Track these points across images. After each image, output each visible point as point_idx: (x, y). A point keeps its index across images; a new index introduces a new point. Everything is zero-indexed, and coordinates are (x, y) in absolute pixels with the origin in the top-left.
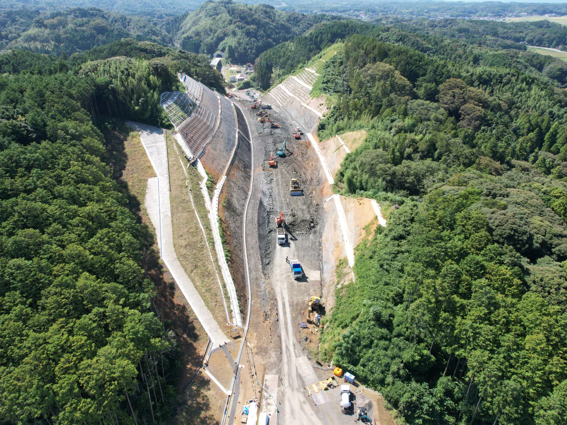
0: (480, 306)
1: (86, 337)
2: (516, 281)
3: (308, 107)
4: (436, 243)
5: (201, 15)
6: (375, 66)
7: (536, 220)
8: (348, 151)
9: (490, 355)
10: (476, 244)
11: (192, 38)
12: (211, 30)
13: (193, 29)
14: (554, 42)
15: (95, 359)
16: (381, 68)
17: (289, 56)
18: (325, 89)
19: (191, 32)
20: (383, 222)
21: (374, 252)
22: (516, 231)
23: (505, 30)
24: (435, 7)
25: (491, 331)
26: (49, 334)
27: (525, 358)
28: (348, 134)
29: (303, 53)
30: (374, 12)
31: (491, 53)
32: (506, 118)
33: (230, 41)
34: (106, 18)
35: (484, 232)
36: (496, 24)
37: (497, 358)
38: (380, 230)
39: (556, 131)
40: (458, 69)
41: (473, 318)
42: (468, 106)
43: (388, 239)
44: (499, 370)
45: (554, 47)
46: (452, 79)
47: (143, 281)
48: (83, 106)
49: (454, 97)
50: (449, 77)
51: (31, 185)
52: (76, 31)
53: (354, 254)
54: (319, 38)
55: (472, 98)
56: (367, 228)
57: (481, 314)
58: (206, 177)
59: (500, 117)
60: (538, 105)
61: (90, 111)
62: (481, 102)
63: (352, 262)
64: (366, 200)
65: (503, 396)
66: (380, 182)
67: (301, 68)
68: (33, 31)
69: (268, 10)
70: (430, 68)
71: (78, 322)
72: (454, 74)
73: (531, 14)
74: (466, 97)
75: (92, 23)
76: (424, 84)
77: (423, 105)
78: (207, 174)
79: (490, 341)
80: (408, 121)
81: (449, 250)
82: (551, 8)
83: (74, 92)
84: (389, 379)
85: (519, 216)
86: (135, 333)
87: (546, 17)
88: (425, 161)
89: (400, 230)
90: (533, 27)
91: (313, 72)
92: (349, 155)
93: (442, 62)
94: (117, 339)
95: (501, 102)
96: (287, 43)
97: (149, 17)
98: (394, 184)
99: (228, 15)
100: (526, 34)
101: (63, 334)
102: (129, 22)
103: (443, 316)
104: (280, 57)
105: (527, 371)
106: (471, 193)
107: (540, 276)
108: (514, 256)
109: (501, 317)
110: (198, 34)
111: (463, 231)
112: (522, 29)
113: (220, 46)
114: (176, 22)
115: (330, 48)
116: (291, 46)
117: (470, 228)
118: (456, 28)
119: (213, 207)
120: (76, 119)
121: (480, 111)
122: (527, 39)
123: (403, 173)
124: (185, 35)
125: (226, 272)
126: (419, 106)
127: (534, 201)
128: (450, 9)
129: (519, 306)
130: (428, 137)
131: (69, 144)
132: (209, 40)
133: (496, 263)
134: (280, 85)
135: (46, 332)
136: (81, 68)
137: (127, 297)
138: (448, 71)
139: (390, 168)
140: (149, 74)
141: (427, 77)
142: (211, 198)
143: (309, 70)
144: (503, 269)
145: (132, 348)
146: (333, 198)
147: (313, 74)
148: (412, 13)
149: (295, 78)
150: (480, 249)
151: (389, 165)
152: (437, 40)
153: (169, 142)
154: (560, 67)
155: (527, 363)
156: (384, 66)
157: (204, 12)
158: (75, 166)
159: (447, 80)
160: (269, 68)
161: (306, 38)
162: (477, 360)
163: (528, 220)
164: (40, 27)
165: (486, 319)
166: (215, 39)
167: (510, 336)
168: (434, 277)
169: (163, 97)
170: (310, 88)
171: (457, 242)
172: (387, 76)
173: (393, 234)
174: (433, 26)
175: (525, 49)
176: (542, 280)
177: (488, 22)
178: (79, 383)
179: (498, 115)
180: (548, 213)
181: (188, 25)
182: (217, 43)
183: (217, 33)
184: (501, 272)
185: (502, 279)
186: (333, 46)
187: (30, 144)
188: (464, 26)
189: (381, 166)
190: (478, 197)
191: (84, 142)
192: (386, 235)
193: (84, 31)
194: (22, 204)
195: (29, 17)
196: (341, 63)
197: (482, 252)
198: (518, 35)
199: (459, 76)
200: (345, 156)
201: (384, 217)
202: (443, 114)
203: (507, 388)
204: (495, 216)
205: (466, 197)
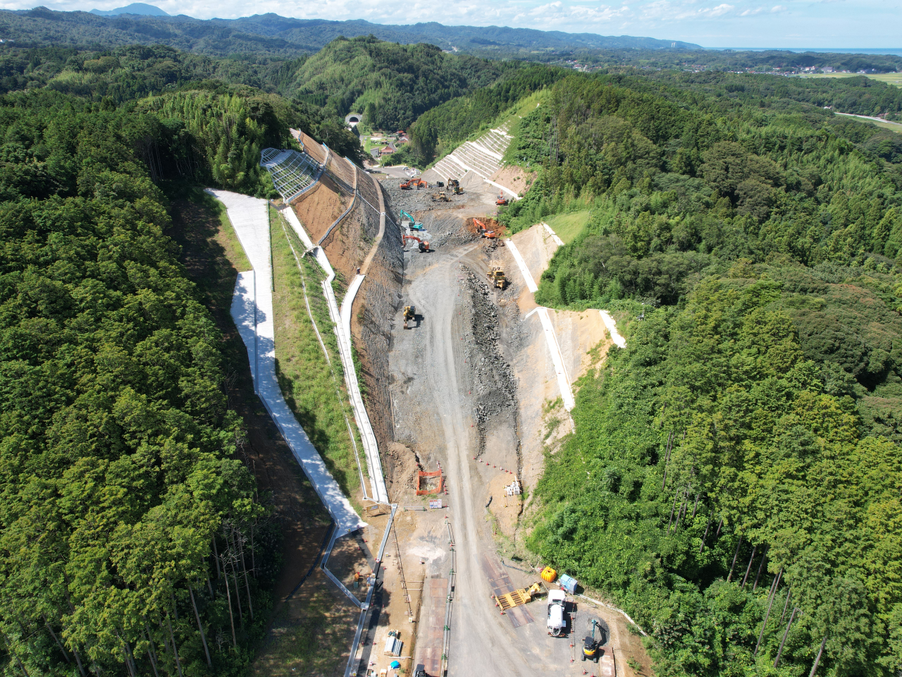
0: (788, 456)
1: (125, 490)
2: (848, 417)
3: (494, 184)
4: (712, 359)
5: (327, 58)
6: (600, 121)
7: (874, 328)
8: (560, 243)
9: (808, 536)
10: (777, 361)
11: (311, 92)
12: (342, 80)
13: (315, 78)
14: (877, 108)
15: (138, 526)
16: (610, 124)
17: (464, 118)
18: (521, 158)
19: (310, 82)
20: (620, 342)
21: (607, 386)
22: (842, 340)
23: (800, 90)
24: (690, 57)
25: (809, 496)
26: (63, 481)
27: (869, 540)
28: (561, 218)
29: (487, 114)
30: (596, 61)
31: (781, 116)
32: (809, 203)
33: (372, 97)
34: (180, 62)
35: (789, 343)
36: (787, 80)
37: (821, 540)
38: (614, 351)
39: (890, 222)
40: (732, 128)
41: (777, 475)
42: (750, 182)
43: (629, 366)
44: (826, 559)
45: (877, 115)
46: (722, 143)
47: (225, 414)
48: (138, 155)
49: (727, 169)
50: (718, 139)
51: (47, 255)
52: (134, 77)
53: (574, 392)
54: (511, 92)
55: (755, 172)
56: (594, 353)
57: (791, 470)
58: (331, 274)
59: (801, 199)
60: (859, 184)
61: (147, 162)
62: (769, 178)
63: (570, 403)
64: (591, 312)
65: (834, 603)
66: (614, 284)
67: (483, 129)
68: (66, 76)
69: (432, 51)
70: (688, 126)
71: (113, 464)
72: (726, 135)
73: (838, 69)
74: (746, 170)
75: (158, 66)
76: (679, 150)
77: (678, 181)
78: (334, 270)
79: (807, 513)
80: (656, 198)
81: (734, 370)
82: (869, 61)
83: (124, 133)
84: (637, 583)
85: (847, 320)
86: (209, 486)
87: (862, 73)
88: (685, 253)
89: (649, 352)
90: (843, 86)
91: (504, 133)
92: (562, 248)
93: (707, 117)
94: (177, 497)
95: (801, 178)
96: (460, 99)
97: (246, 62)
98: (635, 286)
99: (368, 57)
100: (834, 95)
101: (86, 483)
102: (215, 68)
103: (727, 472)
104: (449, 119)
105: (874, 562)
106: (764, 287)
107: (888, 411)
108: (843, 379)
109: (824, 474)
110: (321, 86)
111: (753, 343)
112: (827, 88)
113: (355, 106)
114: (288, 69)
115: (529, 98)
116: (467, 103)
117: (766, 337)
118: (724, 85)
119: (342, 320)
120: (125, 171)
121: (769, 190)
122: (834, 102)
123: (650, 270)
124: (302, 88)
125: (361, 415)
126: (670, 180)
127: (869, 301)
128: (713, 60)
129: (853, 457)
130: (688, 219)
131: (112, 205)
132: (338, 94)
133: (811, 390)
134: (451, 156)
135: (57, 478)
136: (137, 105)
137: (198, 434)
138: (718, 131)
139: (629, 263)
140: (245, 117)
141: (683, 139)
142: (339, 306)
143: (496, 131)
144: (825, 399)
145: (202, 511)
146: (536, 313)
147: (502, 136)
148: (654, 64)
149: (474, 144)
150: (785, 370)
151: (628, 258)
152: (696, 97)
153: (274, 219)
154: (889, 140)
155: (871, 546)
156: (615, 121)
157: (332, 54)
158: (121, 235)
159: (716, 144)
160: (433, 137)
161: (491, 91)
162: (787, 545)
163: (862, 327)
164: (77, 71)
165: (799, 475)
166: (348, 93)
167: (842, 504)
168: (711, 411)
169: (265, 154)
170: (500, 157)
171: (746, 359)
172: (619, 136)
173: (636, 357)
174: (690, 81)
175: (832, 115)
176: (890, 417)
177: (773, 77)
178: (110, 563)
179: (797, 198)
180: (893, 319)
181: (307, 75)
182: (352, 101)
183: (353, 84)
184: (822, 403)
185: (824, 415)
186: (534, 95)
187: (48, 198)
188: (737, 83)
189: (615, 258)
190: (776, 293)
191: (138, 204)
192: (626, 360)
193: (145, 78)
194: (30, 280)
195: (61, 59)
196: (548, 120)
197: (789, 374)
198: (820, 96)
199: (734, 139)
200: (555, 250)
201: (622, 333)
202: (710, 196)
203: (840, 588)
204: (806, 319)
205: (756, 293)
